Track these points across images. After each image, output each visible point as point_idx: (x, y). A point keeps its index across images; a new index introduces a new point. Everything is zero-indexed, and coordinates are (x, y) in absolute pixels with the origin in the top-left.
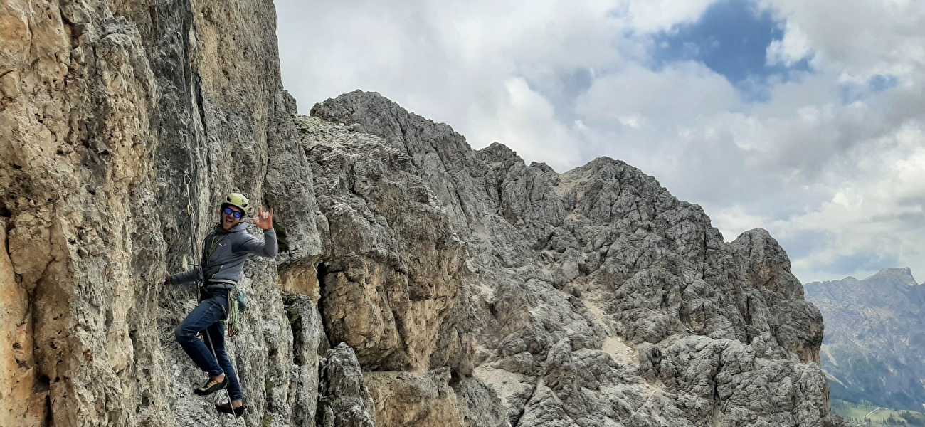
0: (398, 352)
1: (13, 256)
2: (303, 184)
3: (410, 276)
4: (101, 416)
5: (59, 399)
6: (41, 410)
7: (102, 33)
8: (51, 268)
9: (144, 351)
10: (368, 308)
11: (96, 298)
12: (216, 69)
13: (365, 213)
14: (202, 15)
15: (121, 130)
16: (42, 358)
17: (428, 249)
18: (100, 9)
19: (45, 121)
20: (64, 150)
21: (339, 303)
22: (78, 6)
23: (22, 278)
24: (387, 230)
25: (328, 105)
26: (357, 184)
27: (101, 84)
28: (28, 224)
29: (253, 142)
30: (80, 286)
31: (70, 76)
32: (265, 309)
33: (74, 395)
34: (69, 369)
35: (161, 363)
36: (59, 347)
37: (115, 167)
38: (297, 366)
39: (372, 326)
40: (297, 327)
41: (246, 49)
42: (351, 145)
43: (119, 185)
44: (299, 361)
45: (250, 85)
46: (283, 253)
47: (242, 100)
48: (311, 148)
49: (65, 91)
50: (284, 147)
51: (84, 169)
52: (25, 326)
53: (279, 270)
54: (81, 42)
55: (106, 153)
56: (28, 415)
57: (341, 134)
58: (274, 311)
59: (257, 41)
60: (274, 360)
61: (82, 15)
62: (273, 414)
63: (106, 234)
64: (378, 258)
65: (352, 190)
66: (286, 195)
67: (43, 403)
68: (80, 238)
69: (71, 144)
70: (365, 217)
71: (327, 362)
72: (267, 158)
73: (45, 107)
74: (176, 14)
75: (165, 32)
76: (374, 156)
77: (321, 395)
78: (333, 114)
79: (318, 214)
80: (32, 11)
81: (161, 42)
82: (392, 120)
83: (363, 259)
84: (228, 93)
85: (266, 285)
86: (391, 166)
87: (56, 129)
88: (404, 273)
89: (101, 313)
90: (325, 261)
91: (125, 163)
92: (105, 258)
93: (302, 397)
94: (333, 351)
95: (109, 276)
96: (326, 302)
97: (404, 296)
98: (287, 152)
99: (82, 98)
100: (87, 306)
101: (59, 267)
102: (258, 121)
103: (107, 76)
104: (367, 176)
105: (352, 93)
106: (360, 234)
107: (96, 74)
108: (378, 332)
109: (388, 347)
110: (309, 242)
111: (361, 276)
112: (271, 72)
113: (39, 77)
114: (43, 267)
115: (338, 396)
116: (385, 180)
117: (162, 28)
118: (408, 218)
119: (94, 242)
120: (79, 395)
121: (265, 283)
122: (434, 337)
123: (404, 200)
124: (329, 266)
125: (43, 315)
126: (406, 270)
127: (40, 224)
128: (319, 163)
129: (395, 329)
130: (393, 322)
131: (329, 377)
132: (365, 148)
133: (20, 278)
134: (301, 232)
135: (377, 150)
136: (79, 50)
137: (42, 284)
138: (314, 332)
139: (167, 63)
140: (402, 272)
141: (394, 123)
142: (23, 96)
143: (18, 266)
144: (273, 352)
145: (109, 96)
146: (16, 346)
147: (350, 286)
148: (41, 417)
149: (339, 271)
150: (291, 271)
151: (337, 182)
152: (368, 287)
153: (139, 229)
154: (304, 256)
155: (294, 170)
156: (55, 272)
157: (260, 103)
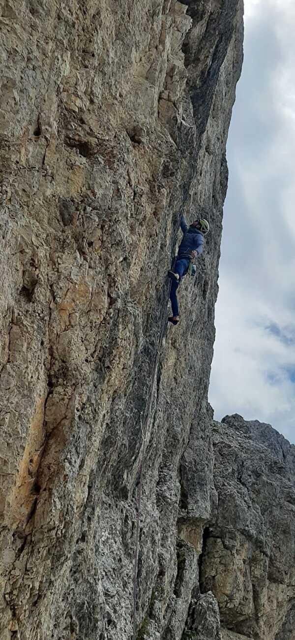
0: (251, 620)
1: (46, 409)
2: (207, 464)
3: (271, 560)
4: (61, 521)
5: (42, 501)
6: (31, 505)
7: (124, 306)
8: (63, 422)
9: (92, 503)
10: (234, 575)
11: (80, 448)
12: (171, 375)
13: (246, 499)
14: (170, 342)
15: (119, 358)
16: (41, 475)
17: (289, 542)
18: (126, 294)
19: (85, 342)
20: (89, 360)
21: (213, 563)
22: (116, 289)
23: (46, 424)
24: (259, 517)
25: (234, 418)
26: (243, 476)
27: (117, 330)
28: (60, 394)
29: (182, 426)
30: (74, 436)
31: (103, 322)
32: (164, 538)
33: (51, 500)
34: (54, 483)
35: (99, 517)
36: (52, 469)
37: (111, 377)
38: (175, 596)
39: (235, 590)
40: (181, 566)
41: (191, 368)
42: (245, 447)
43: (109, 388)
44: (177, 593)
45: (188, 390)
46: (183, 510)
47: (181, 398)
48: (217, 442)
49: (99, 329)
50: (200, 436)
51: (95, 373)
52: (39, 452)
53: (178, 522)
54: (113, 307)
55: (108, 367)
56: (23, 506)
57: (239, 438)
58: (169, 542)
59: (198, 365)
60: (161, 579)
61: (117, 294)
62: (151, 620)
63: (95, 412)
64: (249, 537)
65: (239, 480)
66: (194, 469)
67: (33, 502)
68: (82, 410)
69: (93, 357)
70: (245, 501)
71: (196, 603)
72: (188, 441)
73: (87, 335)
74: (160, 323)
75: (151, 330)
76: (260, 459)
77: (186, 628)
78: (236, 424)
79: (213, 489)
80: (95, 286)
81: (148, 334)
82: (278, 446)
83: (237, 534)
84: (174, 392)
85: (168, 521)
86: (271, 469)
87: (88, 348)
88: (267, 556)
89: (79, 459)
90: (210, 526)
91: (116, 377)
92: (91, 427)
93: (173, 623)
94: (202, 596)
95: (90, 439)
96: (205, 560)
97: (264, 574)
98: (201, 440)
99: (106, 335)
100: (74, 450)
101: (67, 422)
102: (187, 414)
103: (121, 327)
104: (252, 472)
105: (252, 421)
106: (239, 513)
107: (115, 325)
108: (238, 597)
109: (244, 613)
110: (202, 508)
111: (233, 546)
112: (203, 386)
113: (89, 319)
114: (59, 421)
115: (198, 634)
116: (264, 478)
117: (151, 327)
118: (277, 512)
119: (88, 414)
120: (54, 501)
121: (168, 519)
122: (282, 618)
123: (276, 497)
124: (212, 531)
125: (50, 449)
126: (269, 554)
127: (65, 395)
128: (220, 454)
129: (251, 598)
130: (251, 594)
131: (195, 616)
132: (254, 451)
133: (45, 423)
134: (199, 498)
135: (263, 455)
136: (111, 310)
137: (55, 431)
138: (192, 576)
139: (148, 347)
140: (265, 553)
141: (278, 449)
142: (78, 327)
143: (47, 416)
144: (162, 573)
145: (119, 337)
146: (31, 461)
147: (224, 552)
148: (29, 509)
149: (218, 537)
150: (186, 526)
151: (230, 470)
152: (238, 557)
153: (111, 422)
154: (197, 516)
155: (203, 453)
156: (64, 425)
157: (191, 403)
